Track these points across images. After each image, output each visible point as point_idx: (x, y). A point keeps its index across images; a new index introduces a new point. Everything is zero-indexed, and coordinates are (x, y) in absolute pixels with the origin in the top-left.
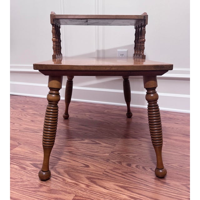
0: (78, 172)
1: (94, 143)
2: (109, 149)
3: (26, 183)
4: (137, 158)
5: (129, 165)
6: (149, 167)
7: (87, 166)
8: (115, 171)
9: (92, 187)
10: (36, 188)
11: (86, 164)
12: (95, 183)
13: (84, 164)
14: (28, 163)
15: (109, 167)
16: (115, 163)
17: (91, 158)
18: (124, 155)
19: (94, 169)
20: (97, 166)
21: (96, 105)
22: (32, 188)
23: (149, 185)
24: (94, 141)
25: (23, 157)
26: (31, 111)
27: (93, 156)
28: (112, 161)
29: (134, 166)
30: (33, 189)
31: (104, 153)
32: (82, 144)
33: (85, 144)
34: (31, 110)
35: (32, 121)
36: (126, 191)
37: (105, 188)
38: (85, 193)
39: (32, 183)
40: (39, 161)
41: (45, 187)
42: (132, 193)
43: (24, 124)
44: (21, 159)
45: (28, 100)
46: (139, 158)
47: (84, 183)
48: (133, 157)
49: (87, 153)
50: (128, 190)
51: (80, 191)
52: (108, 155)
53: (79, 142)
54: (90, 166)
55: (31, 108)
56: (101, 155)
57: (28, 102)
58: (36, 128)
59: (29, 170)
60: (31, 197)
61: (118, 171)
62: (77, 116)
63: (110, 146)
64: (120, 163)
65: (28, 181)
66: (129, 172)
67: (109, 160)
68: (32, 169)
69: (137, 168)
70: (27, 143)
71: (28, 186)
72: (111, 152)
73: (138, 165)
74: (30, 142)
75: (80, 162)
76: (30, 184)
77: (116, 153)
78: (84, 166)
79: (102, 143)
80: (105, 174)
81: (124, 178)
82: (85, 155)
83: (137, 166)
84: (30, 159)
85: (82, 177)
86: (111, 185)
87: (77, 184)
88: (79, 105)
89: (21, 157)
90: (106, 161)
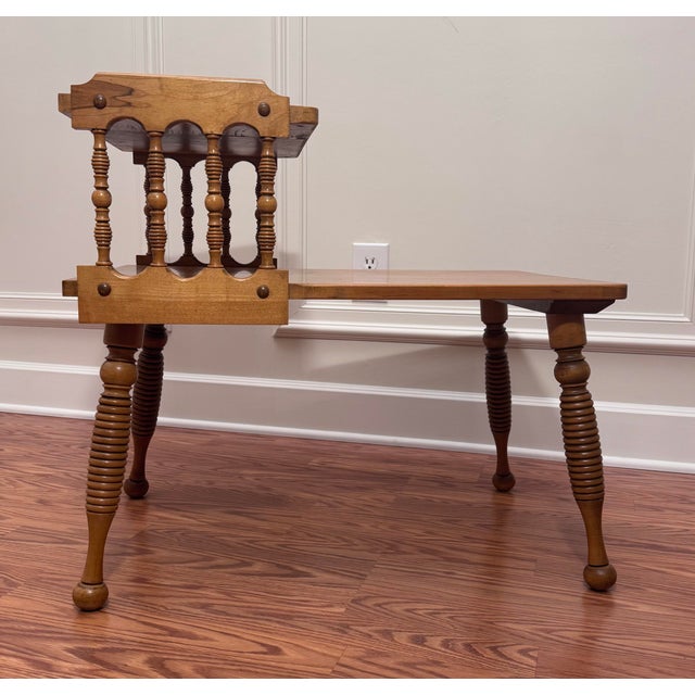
0: (244, 671)
1: (289, 572)
2: (343, 590)
4: (443, 616)
5: (420, 640)
6: (488, 645)
7: (275, 651)
8: (372, 660)
11: (269, 643)
13: (263, 645)
14: (57, 647)
16: (370, 636)
17: (283, 624)
18: (398, 609)
19: (300, 657)
20: (308, 650)
21: (278, 442)
24: (285, 567)
25: (33, 628)
26: (30, 468)
27: (290, 618)
28: (361, 629)
31: (327, 606)
32: (245, 578)
33: (257, 578)
34: (29, 464)
35: (41, 502)
40: (96, 641)
43: (15, 515)
44: (29, 636)
45: (9, 424)
46: (451, 618)
48: (430, 614)
49: (268, 606)
52: (343, 610)
53: (229, 570)
54: (285, 650)
55: (28, 457)
56: (318, 611)
57: (11, 433)
58: (63, 527)
59: (67, 670)
61: (382, 661)
62: (211, 483)
63: (345, 581)
64: (387, 634)
66: (421, 664)
67: (348, 627)
68: (77, 666)
69: (447, 648)
70: (38, 579)
72: (353, 601)
73: (448, 641)
74: (51, 576)
75: (246, 636)
77: (369, 603)
78: (264, 649)
79: (314, 573)
80: (341, 673)
82: (262, 614)
83: (445, 644)
84: (61, 633)
88: (212, 444)
89: (25, 627)
90: (339, 630)
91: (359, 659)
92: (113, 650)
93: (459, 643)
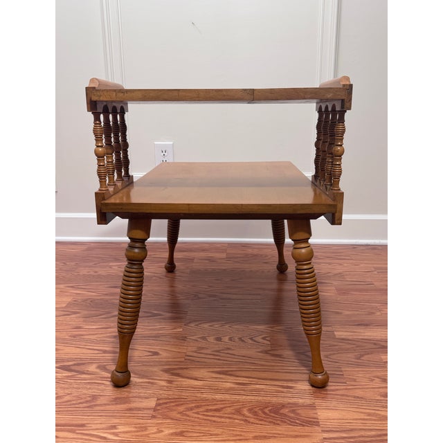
0: (145, 365)
1: (149, 315)
2: (179, 320)
3: (67, 398)
5: (219, 339)
6: (248, 337)
7: (156, 354)
8: (202, 352)
9: (178, 381)
10: (87, 402)
11: (152, 350)
12: (178, 375)
13: (149, 352)
15: (190, 348)
16: (197, 340)
17: (156, 340)
19: (168, 355)
20: (171, 351)
22: (81, 403)
23: (256, 362)
24: (147, 312)
27: (159, 337)
28: (192, 338)
29: (226, 339)
30: (85, 405)
31: (174, 329)
36: (228, 377)
37: (196, 379)
38: (170, 393)
39: (77, 397)
41: (102, 398)
42: (237, 378)
47: (162, 378)
49: (146, 332)
50: (231, 375)
51: (161, 392)
52: (181, 330)
54: (161, 353)
56: (169, 332)
60: (88, 416)
61: (206, 351)
63: (178, 315)
64: (204, 338)
65: (69, 394)
66: (222, 350)
67: (186, 337)
68: (64, 374)
69: (232, 341)
71: (74, 402)
72: (185, 325)
75: (140, 348)
76: (74, 398)
77: (192, 324)
78: (150, 354)
79: (163, 313)
80: (189, 360)
81: (219, 359)
83: (230, 339)
85: (155, 372)
86: (202, 373)
87: (152, 383)
90: (183, 340)
91: (195, 352)
92: (78, 365)
93: (236, 338)
